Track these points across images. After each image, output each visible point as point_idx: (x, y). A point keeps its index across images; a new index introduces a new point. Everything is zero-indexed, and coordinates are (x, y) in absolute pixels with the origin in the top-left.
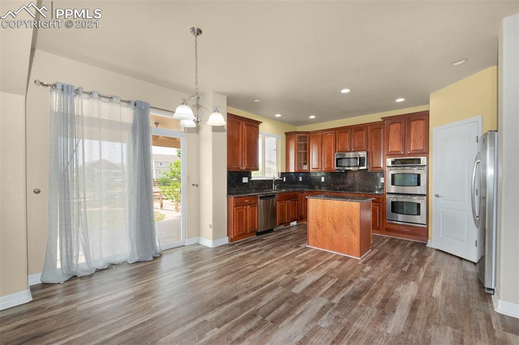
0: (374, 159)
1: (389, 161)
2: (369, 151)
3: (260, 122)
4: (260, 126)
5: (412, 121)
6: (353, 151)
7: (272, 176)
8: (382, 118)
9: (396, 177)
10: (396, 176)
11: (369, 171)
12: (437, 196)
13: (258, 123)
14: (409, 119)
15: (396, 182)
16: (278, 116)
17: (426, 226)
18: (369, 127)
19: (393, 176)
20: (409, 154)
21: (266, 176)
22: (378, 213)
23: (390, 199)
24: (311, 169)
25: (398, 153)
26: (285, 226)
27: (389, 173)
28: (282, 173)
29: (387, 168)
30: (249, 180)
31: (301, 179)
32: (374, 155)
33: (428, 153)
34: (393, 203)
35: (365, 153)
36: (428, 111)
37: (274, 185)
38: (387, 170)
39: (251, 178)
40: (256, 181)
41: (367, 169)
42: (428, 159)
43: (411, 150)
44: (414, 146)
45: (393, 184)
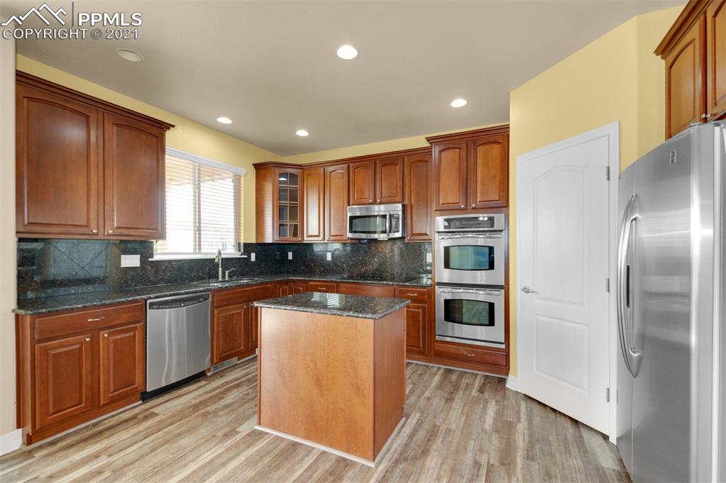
0: (414, 219)
1: (440, 222)
2: (406, 202)
3: (169, 126)
4: (169, 134)
5: (479, 146)
6: (380, 203)
7: (216, 251)
8: (428, 139)
9: (453, 252)
10: (452, 250)
11: (406, 241)
12: (526, 291)
13: (165, 126)
14: (474, 142)
15: (453, 263)
16: (224, 120)
17: (503, 346)
18: (406, 159)
19: (447, 250)
20: (473, 208)
21: (202, 251)
22: (421, 323)
23: (442, 295)
24: (306, 238)
25: (456, 206)
26: (239, 360)
27: (441, 243)
28: (245, 244)
29: (437, 235)
30: (144, 261)
31: (290, 256)
32: (414, 211)
33: (507, 206)
34: (447, 302)
35: (400, 206)
36: (507, 127)
37: (220, 269)
38: (436, 239)
39: (152, 256)
40: (170, 262)
41: (403, 238)
42: (507, 217)
43: (478, 200)
44: (482, 193)
45: (447, 265)
